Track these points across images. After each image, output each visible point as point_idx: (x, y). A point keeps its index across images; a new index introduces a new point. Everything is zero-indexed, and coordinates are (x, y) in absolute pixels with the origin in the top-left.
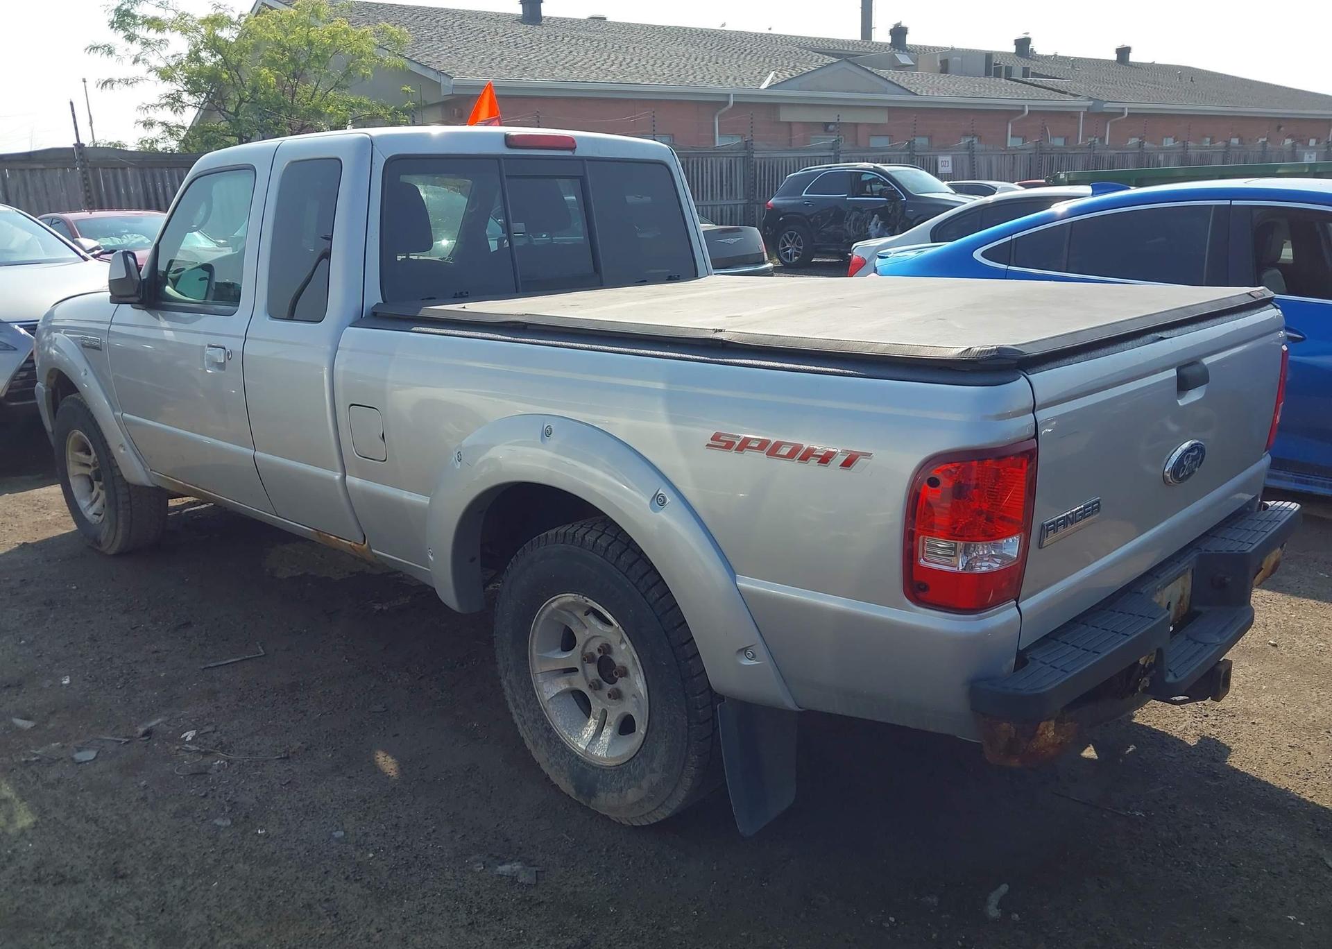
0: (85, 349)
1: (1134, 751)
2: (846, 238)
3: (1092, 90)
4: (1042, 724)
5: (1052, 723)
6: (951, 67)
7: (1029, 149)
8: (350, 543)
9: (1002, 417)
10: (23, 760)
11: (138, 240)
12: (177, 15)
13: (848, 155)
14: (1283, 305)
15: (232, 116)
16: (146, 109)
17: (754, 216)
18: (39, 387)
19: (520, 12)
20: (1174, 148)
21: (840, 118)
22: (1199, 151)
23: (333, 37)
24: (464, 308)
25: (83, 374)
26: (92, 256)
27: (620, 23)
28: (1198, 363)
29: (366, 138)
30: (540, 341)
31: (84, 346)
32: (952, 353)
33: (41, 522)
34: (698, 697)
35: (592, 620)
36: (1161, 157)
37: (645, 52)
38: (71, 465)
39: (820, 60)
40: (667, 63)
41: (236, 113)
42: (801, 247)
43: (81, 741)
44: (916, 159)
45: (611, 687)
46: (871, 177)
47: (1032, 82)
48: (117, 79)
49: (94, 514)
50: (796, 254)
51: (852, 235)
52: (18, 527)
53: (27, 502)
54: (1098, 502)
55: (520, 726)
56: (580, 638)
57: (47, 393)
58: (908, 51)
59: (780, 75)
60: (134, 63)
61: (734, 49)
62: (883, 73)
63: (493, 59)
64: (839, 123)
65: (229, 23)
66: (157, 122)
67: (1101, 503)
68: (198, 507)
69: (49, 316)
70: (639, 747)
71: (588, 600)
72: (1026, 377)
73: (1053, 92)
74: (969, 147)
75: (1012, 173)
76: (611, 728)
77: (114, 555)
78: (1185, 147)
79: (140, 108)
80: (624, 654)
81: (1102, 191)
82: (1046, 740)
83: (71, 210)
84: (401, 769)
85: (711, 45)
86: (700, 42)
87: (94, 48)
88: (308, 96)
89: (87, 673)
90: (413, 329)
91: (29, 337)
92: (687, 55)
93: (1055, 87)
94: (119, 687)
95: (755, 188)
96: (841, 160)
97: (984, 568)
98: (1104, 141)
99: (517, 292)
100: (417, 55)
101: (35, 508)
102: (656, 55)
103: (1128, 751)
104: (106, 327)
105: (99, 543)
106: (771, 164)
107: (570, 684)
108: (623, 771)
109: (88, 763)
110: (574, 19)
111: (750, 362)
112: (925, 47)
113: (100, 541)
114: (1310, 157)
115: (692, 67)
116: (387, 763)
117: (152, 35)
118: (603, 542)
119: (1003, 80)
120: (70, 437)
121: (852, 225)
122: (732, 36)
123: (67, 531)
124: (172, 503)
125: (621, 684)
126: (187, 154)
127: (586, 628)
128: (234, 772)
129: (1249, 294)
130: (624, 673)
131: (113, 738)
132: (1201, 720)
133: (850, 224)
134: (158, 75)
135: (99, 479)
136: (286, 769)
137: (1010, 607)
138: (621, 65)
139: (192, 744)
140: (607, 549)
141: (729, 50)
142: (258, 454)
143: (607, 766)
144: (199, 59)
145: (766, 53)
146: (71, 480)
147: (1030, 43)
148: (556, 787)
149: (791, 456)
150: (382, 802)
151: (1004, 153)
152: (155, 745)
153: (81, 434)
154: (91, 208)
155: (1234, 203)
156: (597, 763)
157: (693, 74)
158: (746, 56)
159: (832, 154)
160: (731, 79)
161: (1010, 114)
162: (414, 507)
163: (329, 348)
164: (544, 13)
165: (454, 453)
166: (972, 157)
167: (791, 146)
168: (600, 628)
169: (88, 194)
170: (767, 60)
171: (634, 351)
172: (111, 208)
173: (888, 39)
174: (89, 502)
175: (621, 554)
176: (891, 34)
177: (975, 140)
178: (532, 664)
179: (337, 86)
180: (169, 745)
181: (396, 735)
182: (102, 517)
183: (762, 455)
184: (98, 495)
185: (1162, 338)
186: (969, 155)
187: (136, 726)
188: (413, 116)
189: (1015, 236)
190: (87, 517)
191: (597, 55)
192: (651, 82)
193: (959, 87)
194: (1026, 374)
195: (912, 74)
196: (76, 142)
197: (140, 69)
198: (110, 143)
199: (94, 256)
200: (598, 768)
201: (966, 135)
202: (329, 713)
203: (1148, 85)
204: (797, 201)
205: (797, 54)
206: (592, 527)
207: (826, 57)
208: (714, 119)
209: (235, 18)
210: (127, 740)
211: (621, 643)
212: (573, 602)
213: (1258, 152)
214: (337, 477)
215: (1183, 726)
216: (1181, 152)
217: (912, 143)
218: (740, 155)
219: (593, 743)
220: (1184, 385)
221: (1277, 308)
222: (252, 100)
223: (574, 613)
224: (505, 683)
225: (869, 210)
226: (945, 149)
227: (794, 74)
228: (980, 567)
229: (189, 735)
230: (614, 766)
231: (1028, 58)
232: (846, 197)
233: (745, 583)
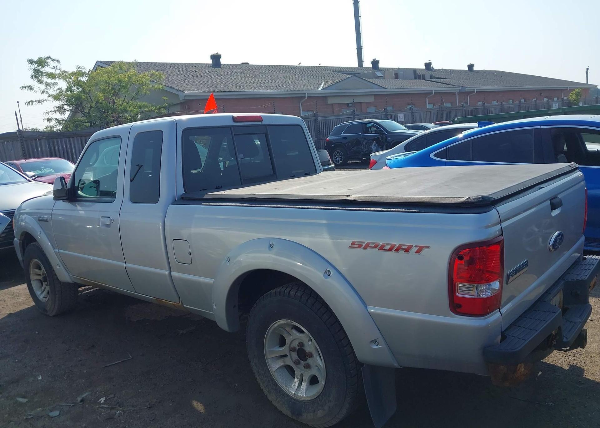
0: (40, 222)
1: (541, 374)
2: (362, 152)
3: (460, 83)
4: (518, 365)
5: (523, 364)
6: (399, 76)
7: (437, 109)
8: (173, 303)
9: (487, 227)
10: (25, 418)
11: (49, 171)
12: (61, 72)
13: (359, 116)
14: (582, 170)
15: (87, 114)
16: (48, 113)
17: (320, 145)
18: (16, 240)
19: (211, 63)
20: (497, 105)
21: (354, 100)
22: (508, 106)
23: (130, 78)
24: (225, 193)
25: (39, 233)
26: (32, 179)
27: (255, 65)
28: (556, 197)
29: (173, 121)
30: (264, 205)
31: (40, 220)
32: (463, 200)
33: (16, 303)
34: (350, 365)
35: (294, 331)
36: (493, 109)
37: (267, 78)
38: (32, 275)
39: (343, 76)
40: (277, 81)
41: (89, 113)
42: (343, 157)
43: (52, 407)
44: (388, 116)
45: (305, 362)
46: (371, 125)
47: (434, 80)
48: (34, 101)
49: (44, 297)
50: (341, 160)
51: (364, 150)
52: (6, 306)
53: (8, 294)
54: (527, 261)
55: (261, 384)
56: (288, 340)
57: (20, 242)
58: (380, 70)
59: (326, 84)
60: (42, 93)
61: (305, 74)
62: (370, 80)
63: (201, 83)
64: (354, 103)
65: (83, 74)
66: (53, 119)
67: (528, 262)
68: (89, 291)
69: (20, 208)
70: (322, 390)
71: (293, 322)
72: (495, 208)
73: (443, 84)
74: (411, 109)
75: (430, 119)
76: (306, 382)
77: (54, 316)
78: (502, 104)
79: (45, 113)
80: (311, 346)
81: (483, 125)
82: (521, 373)
83: (16, 160)
84: (206, 408)
85: (295, 73)
86: (291, 72)
87: (24, 87)
88: (121, 103)
89: (49, 374)
90: (202, 204)
91: (7, 218)
92: (285, 77)
93: (444, 82)
94: (65, 379)
95: (320, 133)
96: (356, 119)
97: (484, 295)
98: (468, 104)
99: (242, 184)
100: (168, 83)
101: (13, 297)
102: (272, 78)
103: (539, 375)
104: (50, 211)
105: (47, 311)
106: (326, 122)
107: (284, 362)
108: (315, 402)
109: (56, 417)
110: (235, 65)
111: (364, 209)
112: (387, 68)
113: (47, 310)
114: (556, 105)
115: (288, 82)
116: (198, 406)
117: (50, 81)
118: (299, 294)
119: (422, 80)
120: (32, 262)
121: (364, 146)
122: (304, 68)
123: (29, 306)
124: (80, 289)
125: (310, 361)
126: (67, 132)
127: (291, 335)
128: (127, 416)
129: (570, 166)
130: (311, 355)
131: (66, 404)
132: (568, 357)
133: (363, 146)
134: (53, 98)
135: (45, 281)
136: (151, 413)
137: (497, 312)
138: (257, 83)
139: (104, 404)
140: (301, 297)
141: (303, 74)
142: (128, 265)
143: (306, 401)
144: (71, 91)
145: (319, 75)
146: (32, 282)
147: (431, 65)
148: (281, 412)
149: (390, 250)
150: (199, 425)
151: (426, 111)
152: (87, 406)
153: (37, 260)
154: (25, 158)
155: (542, 127)
156: (301, 399)
157: (289, 85)
158: (311, 76)
159: (352, 116)
160: (305, 87)
161: (427, 94)
162: (206, 284)
163: (161, 215)
164: (221, 63)
165: (226, 258)
166: (412, 113)
167: (333, 114)
168: (298, 335)
169: (24, 152)
170: (320, 78)
171: (310, 207)
172: (34, 158)
173: (371, 66)
174: (41, 292)
175: (308, 299)
176: (372, 64)
177: (413, 106)
178: (266, 355)
179: (133, 98)
180: (93, 405)
181: (201, 392)
182: (48, 298)
183: (376, 250)
184: (45, 288)
185: (542, 188)
186: (411, 113)
187: (76, 397)
188: (168, 110)
189: (448, 147)
190: (40, 299)
191: (247, 79)
192: (271, 90)
193: (403, 84)
194: (494, 207)
195: (383, 80)
196: (18, 129)
197: (45, 96)
198: (32, 129)
199: (33, 180)
200: (302, 402)
201: (409, 104)
202: (167, 384)
203: (483, 79)
204: (340, 137)
205: (333, 74)
206: (292, 287)
207: (345, 75)
208: (299, 105)
209: (87, 72)
210: (73, 405)
211: (308, 341)
212: (285, 323)
213: (533, 104)
214: (167, 273)
215: (561, 361)
216: (500, 107)
217: (386, 110)
218: (312, 119)
219: (298, 390)
220: (553, 207)
221: (581, 171)
222: (96, 107)
223: (286, 328)
224: (253, 364)
225: (371, 139)
226: (400, 111)
227: (333, 83)
228: (482, 295)
229: (102, 400)
230: (310, 400)
231: (431, 71)
232: (361, 134)
233: (372, 309)
